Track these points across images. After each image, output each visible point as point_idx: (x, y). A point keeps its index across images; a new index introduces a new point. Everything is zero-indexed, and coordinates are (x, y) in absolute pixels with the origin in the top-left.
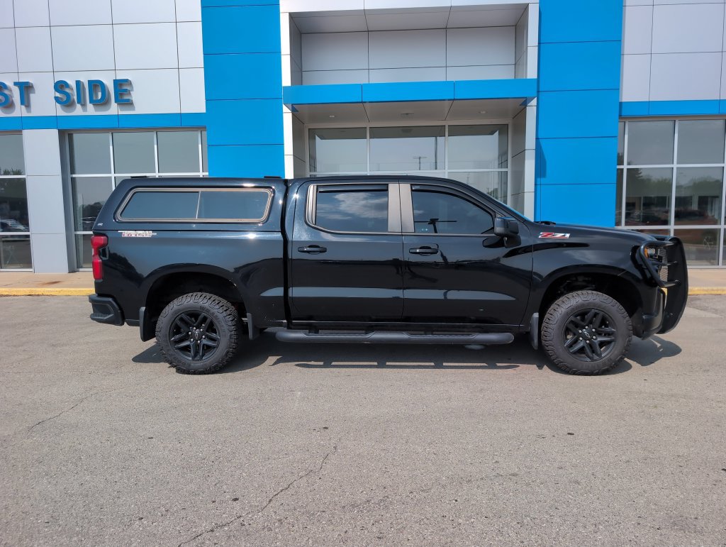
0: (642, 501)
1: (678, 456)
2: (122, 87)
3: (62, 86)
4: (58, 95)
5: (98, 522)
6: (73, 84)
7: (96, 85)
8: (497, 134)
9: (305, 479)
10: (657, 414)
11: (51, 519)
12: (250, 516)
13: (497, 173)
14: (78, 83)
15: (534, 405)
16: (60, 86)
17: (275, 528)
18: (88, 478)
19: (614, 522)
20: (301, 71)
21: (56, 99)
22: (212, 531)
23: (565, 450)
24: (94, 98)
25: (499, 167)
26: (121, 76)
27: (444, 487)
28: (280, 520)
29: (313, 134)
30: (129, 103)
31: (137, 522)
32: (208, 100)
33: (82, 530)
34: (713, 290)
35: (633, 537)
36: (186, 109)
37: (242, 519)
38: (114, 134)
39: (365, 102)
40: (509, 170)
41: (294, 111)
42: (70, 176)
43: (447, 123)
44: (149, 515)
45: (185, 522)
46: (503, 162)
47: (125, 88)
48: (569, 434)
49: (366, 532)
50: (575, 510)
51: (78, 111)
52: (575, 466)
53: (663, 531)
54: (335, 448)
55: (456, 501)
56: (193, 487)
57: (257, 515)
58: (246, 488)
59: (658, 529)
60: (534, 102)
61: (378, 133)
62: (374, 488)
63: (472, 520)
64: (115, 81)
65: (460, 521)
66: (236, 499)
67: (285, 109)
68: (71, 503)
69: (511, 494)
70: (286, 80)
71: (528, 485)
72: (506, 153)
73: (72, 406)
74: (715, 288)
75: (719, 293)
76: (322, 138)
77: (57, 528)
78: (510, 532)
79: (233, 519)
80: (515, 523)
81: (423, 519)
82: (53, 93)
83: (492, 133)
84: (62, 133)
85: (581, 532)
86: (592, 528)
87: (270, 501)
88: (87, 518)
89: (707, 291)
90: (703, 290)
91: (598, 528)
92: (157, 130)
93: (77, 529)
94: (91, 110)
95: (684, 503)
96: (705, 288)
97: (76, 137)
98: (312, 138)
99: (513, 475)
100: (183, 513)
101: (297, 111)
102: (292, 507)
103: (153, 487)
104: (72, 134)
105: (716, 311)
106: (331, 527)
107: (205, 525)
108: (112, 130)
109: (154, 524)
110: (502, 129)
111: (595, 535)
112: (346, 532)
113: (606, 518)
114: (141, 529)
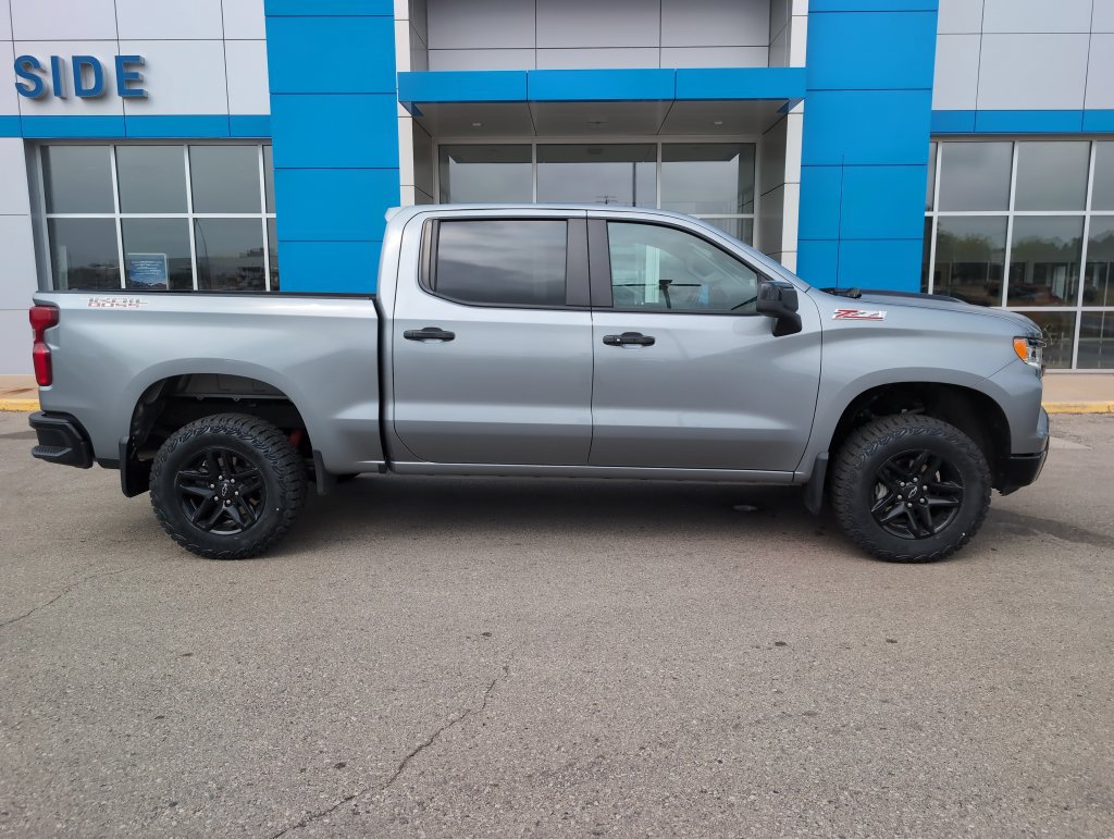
0: (1029, 758)
1: (1072, 678)
2: (129, 67)
3: (28, 66)
4: (21, 80)
5: (96, 811)
6: (46, 63)
7: (84, 64)
8: (736, 159)
9: (459, 726)
10: (1023, 606)
11: (12, 808)
12: (368, 795)
13: (736, 221)
14: (55, 60)
15: (825, 593)
16: (25, 65)
17: (414, 819)
18: (79, 729)
19: (991, 797)
20: (427, 49)
21: (19, 87)
22: (302, 825)
23: (888, 670)
24: (84, 88)
25: (738, 213)
26: (128, 50)
27: (697, 737)
28: (420, 804)
29: (445, 153)
30: (140, 97)
31: (167, 812)
32: (274, 94)
33: (67, 828)
34: (1070, 407)
35: (1027, 825)
36: (238, 109)
37: (354, 802)
38: (118, 147)
39: (530, 101)
40: (756, 216)
41: (416, 113)
42: (44, 216)
43: (660, 140)
44: (187, 796)
45: (252, 810)
46: (745, 202)
47: (134, 70)
48: (889, 641)
49: (573, 823)
50: (921, 776)
51: (55, 108)
52: (909, 697)
53: (1076, 813)
54: (506, 669)
55: (720, 762)
56: (263, 743)
57: (381, 794)
58: (359, 743)
59: (1066, 809)
60: (800, 107)
61: (550, 154)
62: (578, 742)
63: (752, 797)
64: (118, 59)
65: (732, 799)
66: (341, 766)
67: (402, 111)
68: (47, 777)
69: (810, 748)
70: (403, 63)
71: (836, 732)
72: (752, 189)
73: (51, 598)
74: (1072, 404)
75: (1077, 410)
76: (458, 160)
77: (22, 823)
78: (818, 818)
79: (338, 802)
80: (825, 802)
81: (667, 798)
82: (12, 77)
83: (728, 158)
84: (30, 145)
85: (938, 817)
86: (955, 809)
87: (401, 767)
88: (77, 805)
89: (1059, 407)
90: (1054, 406)
91: (966, 810)
92: (190, 142)
93: (59, 826)
94: (79, 108)
95: (1098, 760)
96: (1058, 403)
97: (54, 151)
98: (444, 161)
99: (809, 714)
100: (249, 793)
101: (422, 115)
102: (440, 778)
103: (193, 744)
104: (47, 147)
105: (1078, 439)
106: (511, 815)
107: (290, 815)
108: (116, 141)
109: (198, 814)
110: (746, 153)
111: (962, 821)
112: (537, 824)
113: (976, 790)
114: (174, 823)
